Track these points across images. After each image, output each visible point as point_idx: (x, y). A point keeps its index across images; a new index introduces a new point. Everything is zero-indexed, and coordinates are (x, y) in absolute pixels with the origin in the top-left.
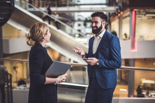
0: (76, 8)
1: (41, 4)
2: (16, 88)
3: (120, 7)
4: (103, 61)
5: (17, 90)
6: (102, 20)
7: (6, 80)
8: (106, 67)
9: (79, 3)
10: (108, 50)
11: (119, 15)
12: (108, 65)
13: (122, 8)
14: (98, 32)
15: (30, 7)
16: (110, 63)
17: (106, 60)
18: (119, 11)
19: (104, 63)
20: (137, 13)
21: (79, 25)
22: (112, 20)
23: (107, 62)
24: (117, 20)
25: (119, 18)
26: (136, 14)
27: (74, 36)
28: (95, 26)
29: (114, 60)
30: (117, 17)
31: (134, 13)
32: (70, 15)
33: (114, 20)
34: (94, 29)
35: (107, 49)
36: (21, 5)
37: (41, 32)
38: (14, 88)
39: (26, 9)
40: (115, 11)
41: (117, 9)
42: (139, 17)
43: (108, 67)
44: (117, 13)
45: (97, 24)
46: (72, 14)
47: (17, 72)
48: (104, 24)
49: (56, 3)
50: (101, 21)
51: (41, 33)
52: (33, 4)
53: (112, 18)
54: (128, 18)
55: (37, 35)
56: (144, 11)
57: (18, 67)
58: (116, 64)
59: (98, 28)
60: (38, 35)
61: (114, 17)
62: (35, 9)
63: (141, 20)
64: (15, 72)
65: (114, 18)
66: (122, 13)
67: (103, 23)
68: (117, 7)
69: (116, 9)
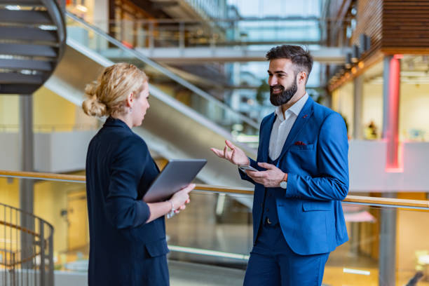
0: (236, 52)
1: (141, 41)
2: (66, 269)
3: (357, 49)
4: (299, 178)
5: (69, 273)
6: (295, 67)
7: (37, 239)
8: (307, 194)
9: (244, 39)
10: (313, 149)
11: (354, 71)
12: (312, 191)
13: (361, 50)
14: (286, 102)
15: (111, 46)
16: (318, 185)
17: (306, 177)
18: (354, 60)
19: (301, 185)
20: (405, 66)
21: (244, 100)
22: (335, 86)
23: (309, 182)
24: (349, 86)
25: (355, 79)
26: (399, 69)
27: (230, 128)
28: (276, 83)
29: (330, 177)
30: (348, 76)
31: (394, 64)
32: (219, 71)
33: (340, 87)
34: (274, 93)
35: (311, 146)
36: (86, 41)
37: (125, 82)
38: (59, 268)
39: (99, 51)
40: (344, 60)
41: (350, 56)
42: (410, 78)
43: (313, 196)
44: (348, 66)
45: (283, 79)
46: (226, 68)
47: (69, 225)
48: (302, 78)
49: (181, 37)
50: (294, 72)
51: (126, 85)
52: (118, 37)
53: (334, 79)
54: (380, 81)
55: (113, 87)
56: (424, 59)
57: (72, 211)
58: (334, 188)
59: (286, 88)
60: (115, 87)
61: (342, 78)
62: (123, 51)
63: (418, 85)
64: (65, 225)
65: (339, 79)
66: (361, 65)
67: (298, 77)
68: (350, 50)
69: (345, 56)
